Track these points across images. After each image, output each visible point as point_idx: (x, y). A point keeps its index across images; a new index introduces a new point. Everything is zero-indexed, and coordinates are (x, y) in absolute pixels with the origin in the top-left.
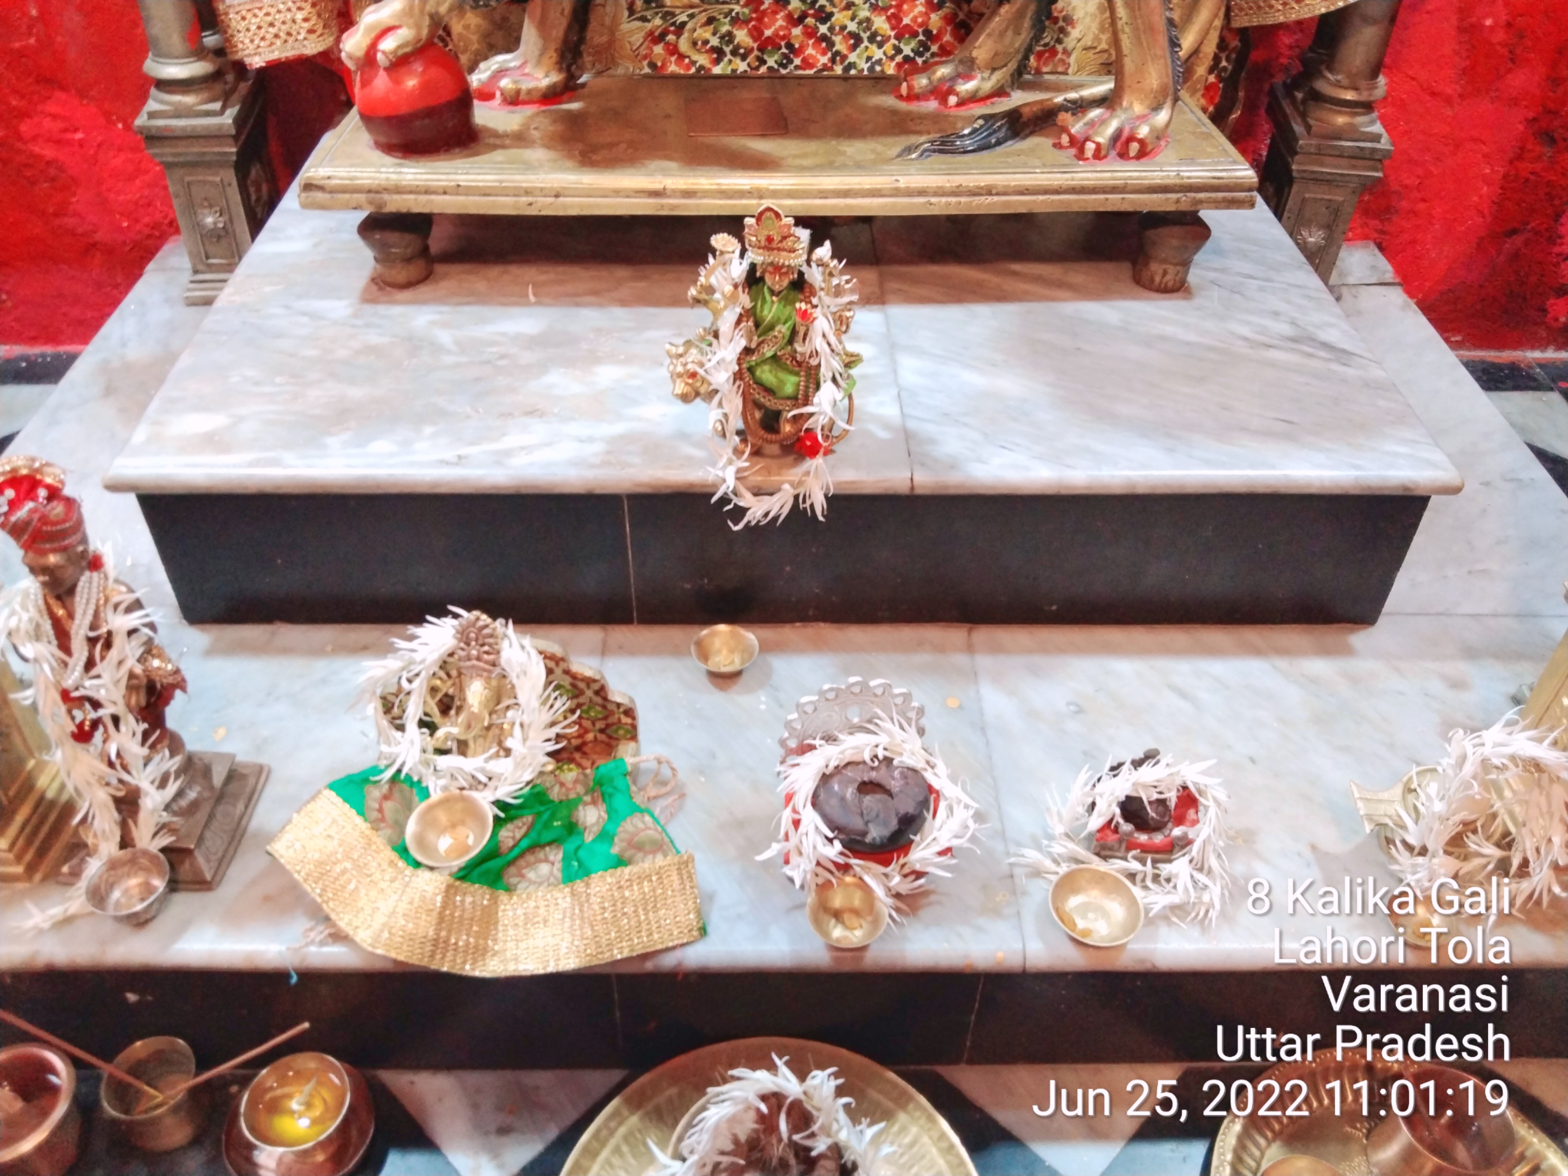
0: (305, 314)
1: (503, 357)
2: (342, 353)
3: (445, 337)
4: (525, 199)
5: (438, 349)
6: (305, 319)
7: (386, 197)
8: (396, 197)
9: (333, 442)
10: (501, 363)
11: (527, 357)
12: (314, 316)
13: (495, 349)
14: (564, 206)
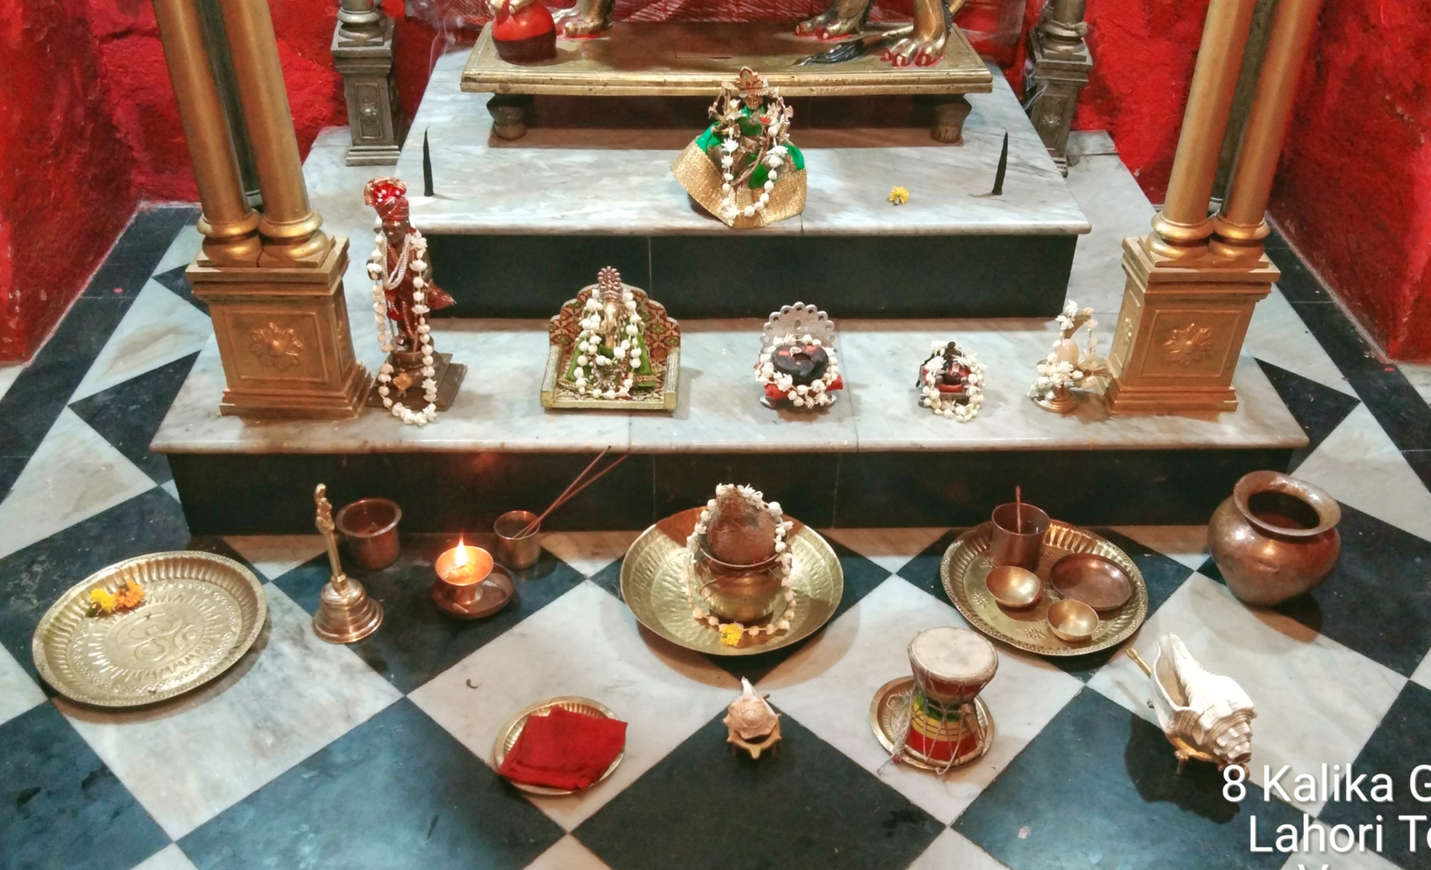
0: (459, 152)
1: (575, 173)
2: (485, 171)
3: (541, 164)
4: (587, 87)
5: (539, 169)
6: (460, 155)
7: (510, 85)
8: (516, 85)
9: (494, 209)
10: (575, 175)
11: (589, 173)
12: (466, 154)
13: (570, 169)
14: (609, 91)
